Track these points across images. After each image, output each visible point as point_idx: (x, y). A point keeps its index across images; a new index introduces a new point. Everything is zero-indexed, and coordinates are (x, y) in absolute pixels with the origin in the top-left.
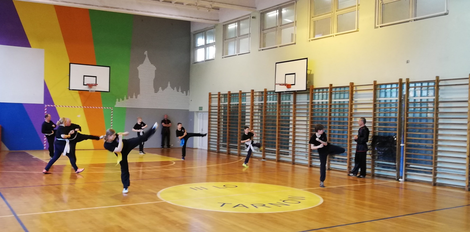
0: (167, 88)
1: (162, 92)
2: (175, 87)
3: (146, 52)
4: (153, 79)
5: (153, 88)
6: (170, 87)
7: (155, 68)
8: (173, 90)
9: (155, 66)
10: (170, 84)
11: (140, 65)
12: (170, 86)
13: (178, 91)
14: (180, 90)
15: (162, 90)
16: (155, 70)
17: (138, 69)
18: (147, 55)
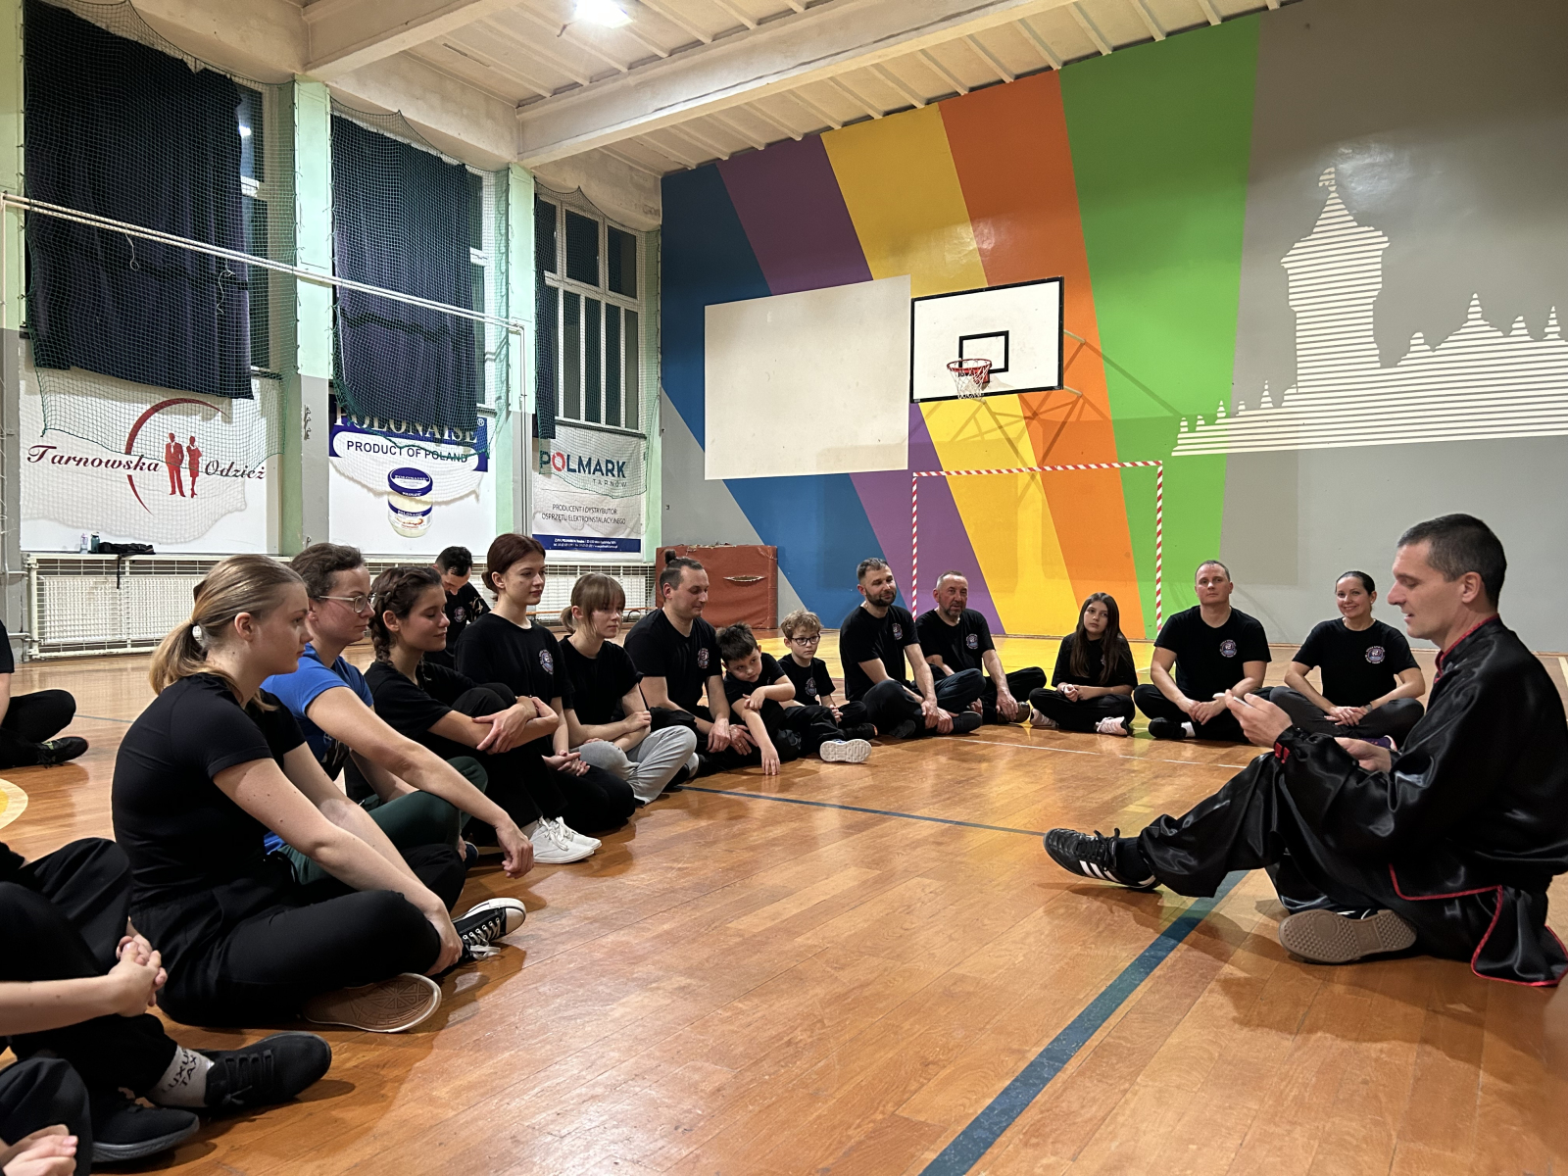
0: (1462, 331)
1: (1430, 353)
2: (1520, 318)
3: (1330, 173)
4: (1371, 300)
5: (1374, 346)
6: (1482, 322)
7: (1386, 239)
8: (1500, 334)
9: (1380, 233)
10: (1479, 309)
11: (1297, 245)
12: (1479, 316)
13: (1538, 335)
14: (1553, 328)
15: (1427, 347)
16: (1380, 253)
17: (1286, 266)
18: (1333, 189)
